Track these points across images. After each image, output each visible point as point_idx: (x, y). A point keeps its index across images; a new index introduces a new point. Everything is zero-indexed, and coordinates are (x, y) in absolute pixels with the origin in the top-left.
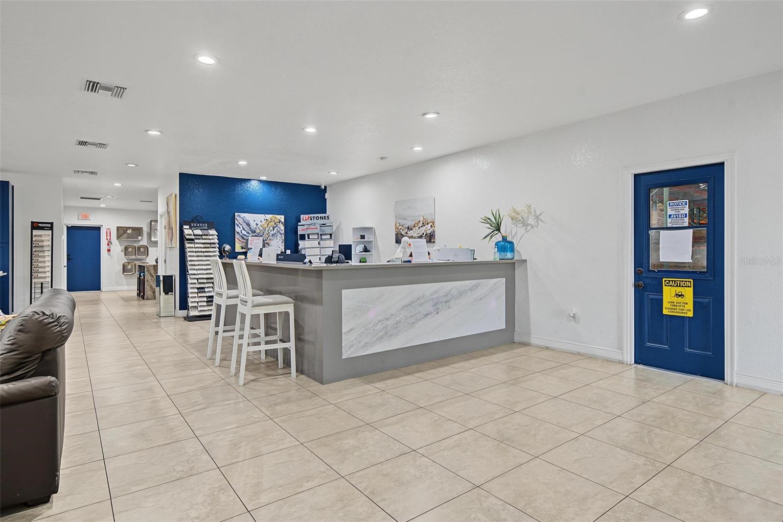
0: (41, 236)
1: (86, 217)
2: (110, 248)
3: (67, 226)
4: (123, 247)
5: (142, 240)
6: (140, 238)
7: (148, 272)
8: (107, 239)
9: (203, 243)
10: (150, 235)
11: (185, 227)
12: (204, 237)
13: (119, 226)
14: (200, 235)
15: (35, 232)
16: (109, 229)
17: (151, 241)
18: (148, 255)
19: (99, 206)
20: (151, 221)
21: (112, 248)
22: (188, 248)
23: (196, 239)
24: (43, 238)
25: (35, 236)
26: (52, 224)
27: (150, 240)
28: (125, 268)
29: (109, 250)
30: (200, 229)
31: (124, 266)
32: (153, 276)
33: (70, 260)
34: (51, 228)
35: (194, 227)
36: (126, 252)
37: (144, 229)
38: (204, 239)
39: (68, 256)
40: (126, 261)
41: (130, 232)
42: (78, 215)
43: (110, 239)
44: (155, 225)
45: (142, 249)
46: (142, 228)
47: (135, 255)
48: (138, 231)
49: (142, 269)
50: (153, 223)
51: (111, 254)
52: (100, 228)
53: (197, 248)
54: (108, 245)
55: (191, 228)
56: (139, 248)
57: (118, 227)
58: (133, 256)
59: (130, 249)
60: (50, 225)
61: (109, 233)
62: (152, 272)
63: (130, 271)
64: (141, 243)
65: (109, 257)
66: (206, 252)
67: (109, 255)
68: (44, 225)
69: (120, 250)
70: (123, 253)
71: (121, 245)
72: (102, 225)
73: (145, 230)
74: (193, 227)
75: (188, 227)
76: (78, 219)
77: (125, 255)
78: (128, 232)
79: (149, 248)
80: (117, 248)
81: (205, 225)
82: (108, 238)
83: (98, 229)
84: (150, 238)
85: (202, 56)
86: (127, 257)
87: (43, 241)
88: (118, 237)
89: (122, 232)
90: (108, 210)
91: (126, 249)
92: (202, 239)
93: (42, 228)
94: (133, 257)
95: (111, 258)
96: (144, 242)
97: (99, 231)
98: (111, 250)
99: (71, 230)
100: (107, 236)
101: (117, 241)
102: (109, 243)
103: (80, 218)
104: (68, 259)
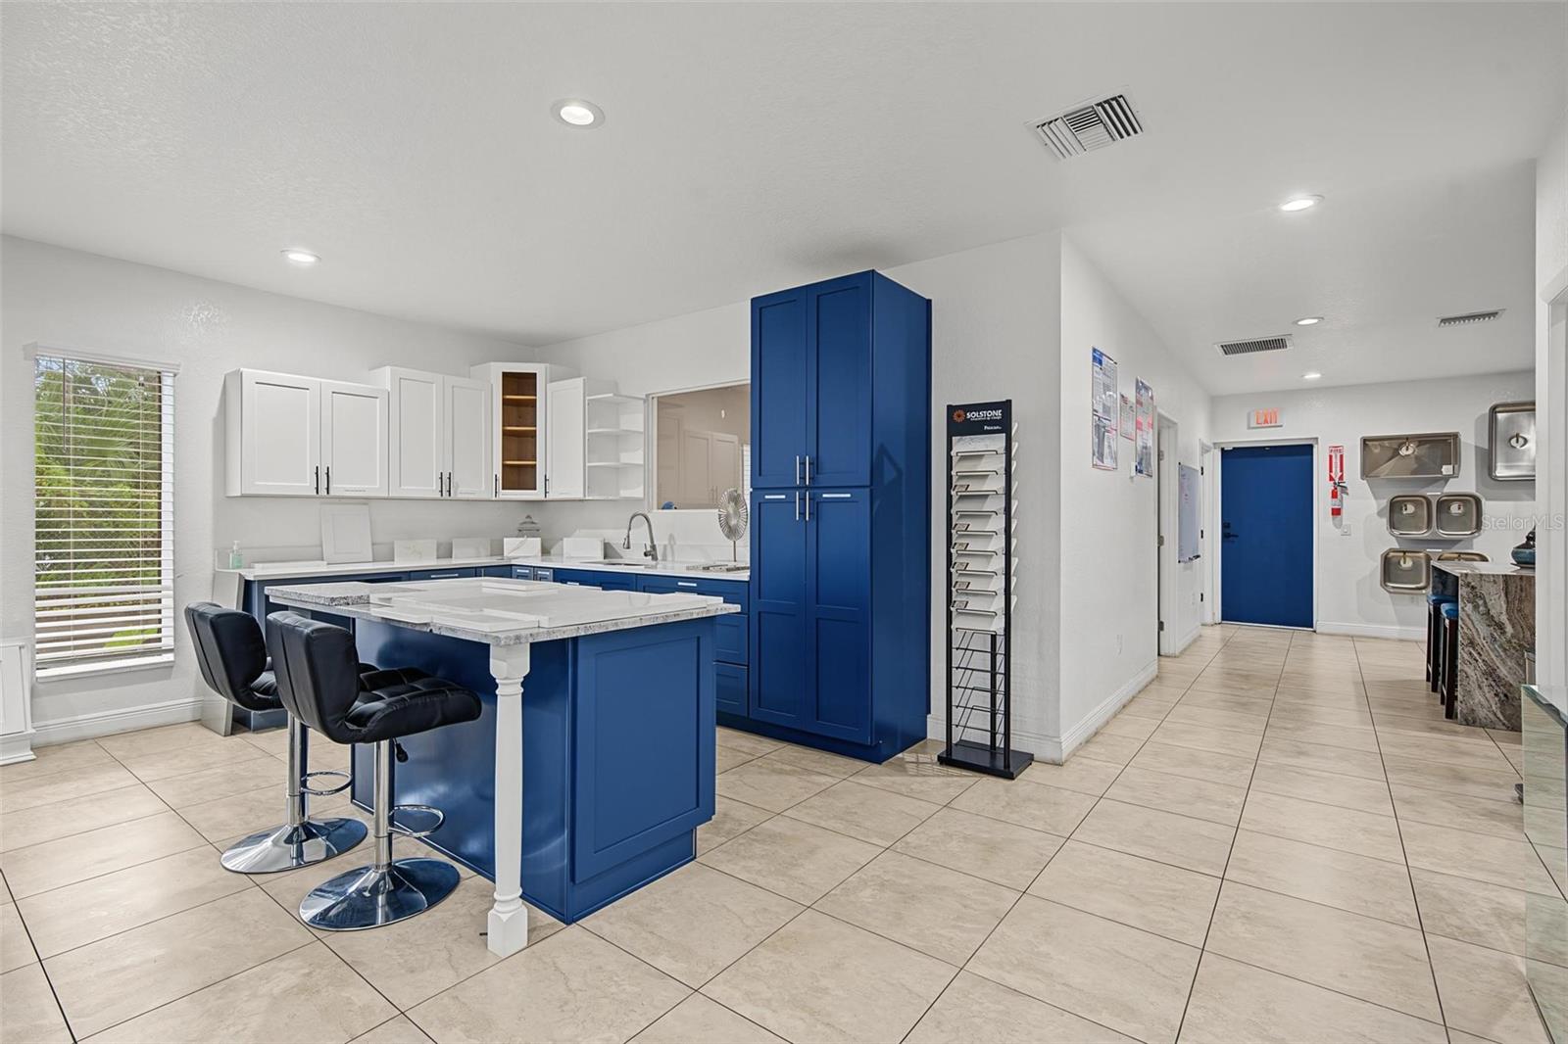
0: (977, 456)
1: (1268, 421)
2: (1341, 501)
3: (1223, 449)
4: (1385, 503)
5: (1454, 475)
6: (1446, 470)
7: (1476, 607)
8: (1331, 479)
10: (1487, 461)
13: (1367, 434)
15: (961, 446)
16: (1337, 449)
17: (1495, 479)
18: (1479, 526)
19: (1303, 383)
20: (1494, 410)
21: (1348, 503)
24: (985, 465)
25: (959, 458)
26: (1006, 406)
27: (1490, 474)
28: (1393, 568)
29: (1336, 512)
31: (1387, 561)
32: (1500, 627)
33: (1231, 539)
36: (1396, 516)
37: (1463, 439)
39: (1225, 526)
40: (1396, 546)
41: (1410, 452)
42: (1249, 415)
43: (1341, 478)
44: (1509, 421)
45: (1455, 509)
46: (1455, 436)
47: (1429, 526)
48: (1442, 447)
49: (1446, 587)
50: (1500, 416)
51: (1345, 522)
52: (1311, 446)
54: (1334, 495)
56: (1444, 504)
57: (1365, 441)
58: (1420, 529)
59: (1411, 509)
60: (998, 414)
61: (1337, 455)
62: (1498, 606)
63: (1412, 575)
64: (1452, 487)
65: (1338, 532)
67: (1339, 526)
68: (985, 414)
69: (1375, 511)
71: (1377, 496)
72: (1317, 439)
73: (1471, 440)
76: (1249, 428)
77: (1392, 525)
78: (1403, 452)
79: (1483, 501)
80: (1365, 504)
82: (1336, 474)
83: (1305, 450)
84: (1490, 468)
86: (1396, 532)
87: (984, 476)
88: (1366, 472)
89: (1377, 452)
90: (1329, 391)
91: (1395, 506)
93: (981, 428)
94: (1422, 534)
95: (1345, 534)
96: (1465, 481)
97: (1309, 457)
98: (1344, 512)
99: (1234, 459)
100: (1331, 471)
101: (1365, 482)
102: (1338, 489)
103: (1254, 424)
104: (1226, 536)
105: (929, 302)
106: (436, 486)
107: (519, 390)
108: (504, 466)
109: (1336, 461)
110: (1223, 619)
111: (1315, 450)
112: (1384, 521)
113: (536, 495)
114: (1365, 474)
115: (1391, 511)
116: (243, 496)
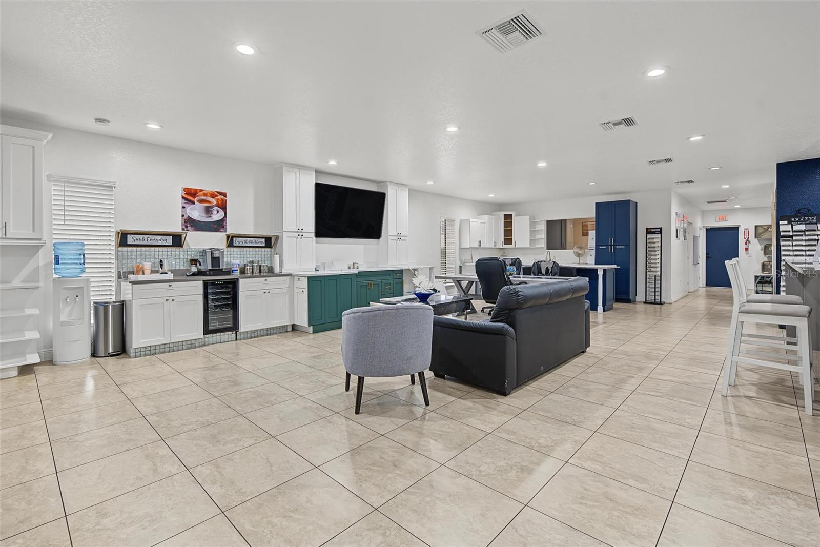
0: (653, 239)
1: (723, 219)
2: (748, 246)
3: (707, 229)
4: (763, 246)
8: (745, 238)
9: (805, 240)
11: (781, 223)
12: (807, 233)
13: (757, 224)
14: (802, 231)
15: (649, 236)
16: (747, 229)
19: (733, 208)
21: (750, 246)
22: (783, 246)
23: (796, 235)
24: (655, 241)
25: (649, 239)
26: (661, 228)
28: (765, 267)
29: (747, 249)
30: (805, 224)
31: (763, 265)
33: (709, 258)
34: (661, 232)
35: (795, 221)
36: (766, 251)
38: (808, 235)
39: (707, 254)
40: (767, 260)
41: (772, 230)
42: (716, 217)
43: (748, 238)
51: (750, 252)
52: (738, 228)
53: (795, 245)
54: (746, 244)
55: (790, 223)
57: (756, 226)
59: (771, 248)
60: (659, 230)
61: (747, 232)
65: (748, 256)
66: (809, 250)
67: (747, 254)
68: (655, 230)
69: (760, 249)
70: (763, 252)
71: (760, 244)
72: (740, 225)
74: (793, 222)
75: (786, 222)
76: (716, 221)
77: (765, 254)
78: (769, 230)
80: (756, 247)
81: (813, 219)
83: (736, 229)
85: (649, 72)
86: (767, 256)
87: (655, 243)
89: (760, 230)
90: (745, 209)
91: (766, 247)
92: (805, 235)
93: (654, 233)
95: (750, 256)
97: (737, 231)
98: (749, 249)
99: (710, 231)
100: (745, 236)
101: (756, 239)
102: (747, 242)
103: (718, 220)
104: (707, 258)
105: (637, 203)
106: (493, 244)
107: (508, 219)
108: (504, 239)
109: (746, 232)
110: (706, 285)
111: (739, 229)
112: (762, 252)
113: (513, 246)
114: (756, 237)
115: (765, 249)
116: (470, 248)
